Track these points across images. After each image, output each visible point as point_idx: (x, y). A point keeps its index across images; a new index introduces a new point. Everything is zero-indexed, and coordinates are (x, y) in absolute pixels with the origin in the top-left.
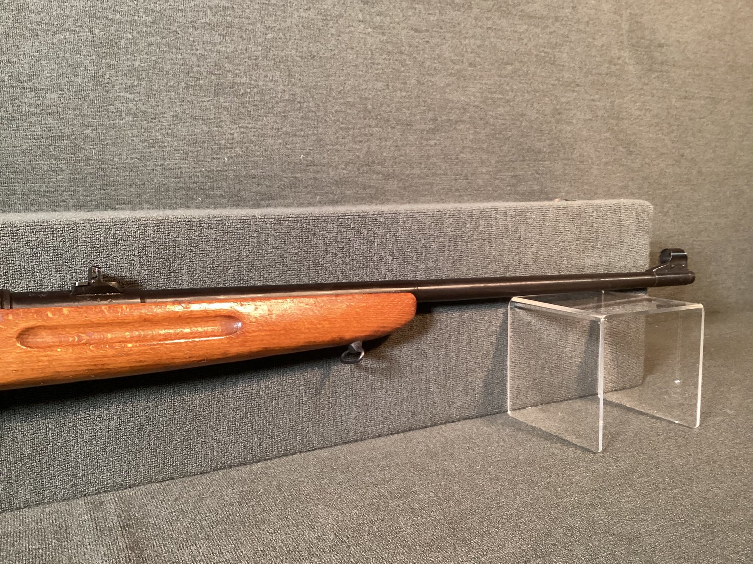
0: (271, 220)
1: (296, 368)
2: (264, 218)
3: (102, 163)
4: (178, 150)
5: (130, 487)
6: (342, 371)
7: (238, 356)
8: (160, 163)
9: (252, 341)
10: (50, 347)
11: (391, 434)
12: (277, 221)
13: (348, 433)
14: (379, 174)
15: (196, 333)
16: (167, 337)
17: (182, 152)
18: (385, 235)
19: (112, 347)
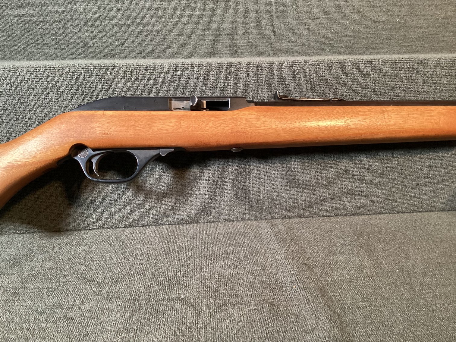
0: (389, 62)
2: (385, 61)
3: (274, 28)
4: (319, 18)
8: (307, 27)
12: (393, 62)
13: (422, 206)
14: (451, 32)
17: (321, 19)
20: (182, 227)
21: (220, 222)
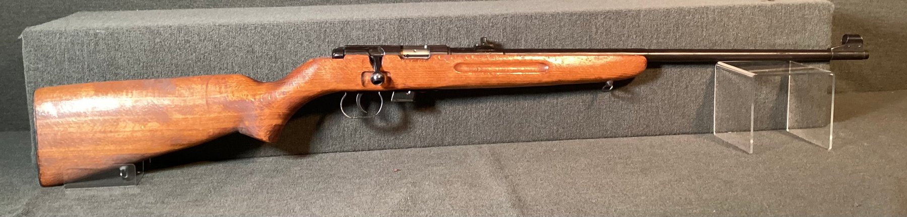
1: (578, 92)
5: (493, 143)
6: (604, 97)
7: (547, 83)
9: (554, 76)
10: (467, 72)
11: (634, 136)
13: (607, 132)
15: (527, 70)
16: (514, 71)
18: (632, 23)
19: (491, 74)
20: (401, 150)
21: (434, 146)
